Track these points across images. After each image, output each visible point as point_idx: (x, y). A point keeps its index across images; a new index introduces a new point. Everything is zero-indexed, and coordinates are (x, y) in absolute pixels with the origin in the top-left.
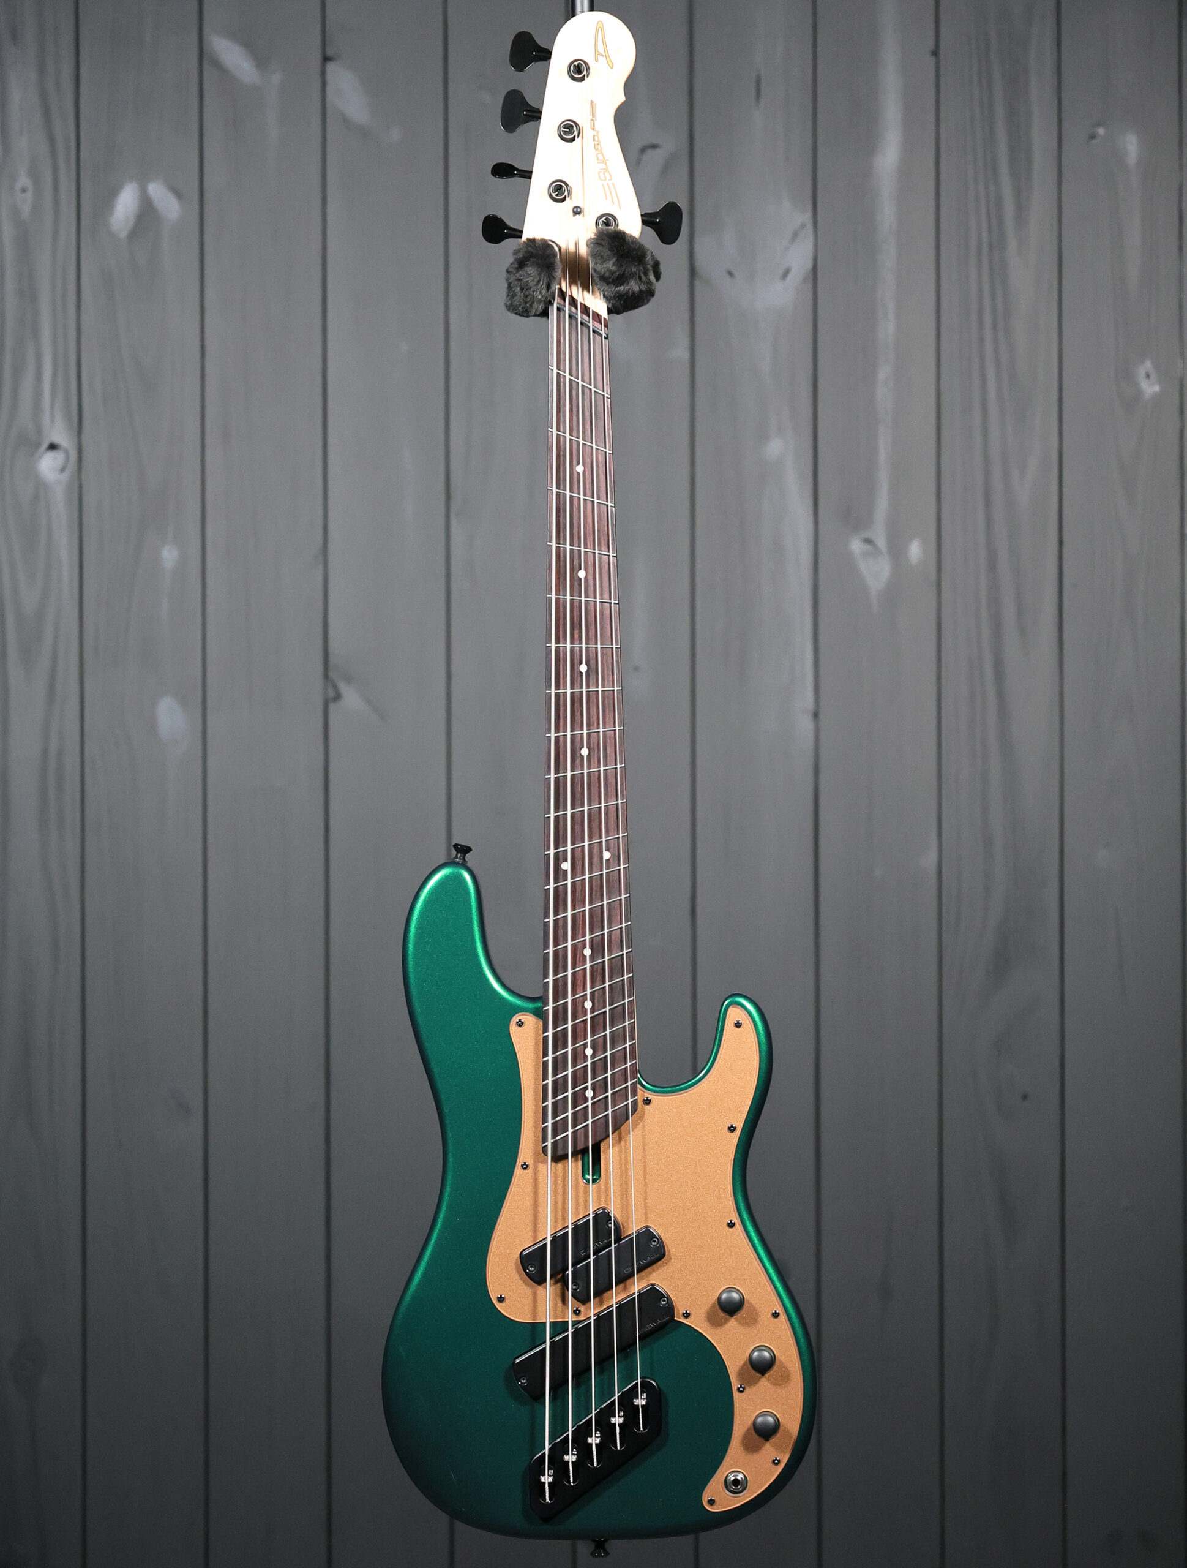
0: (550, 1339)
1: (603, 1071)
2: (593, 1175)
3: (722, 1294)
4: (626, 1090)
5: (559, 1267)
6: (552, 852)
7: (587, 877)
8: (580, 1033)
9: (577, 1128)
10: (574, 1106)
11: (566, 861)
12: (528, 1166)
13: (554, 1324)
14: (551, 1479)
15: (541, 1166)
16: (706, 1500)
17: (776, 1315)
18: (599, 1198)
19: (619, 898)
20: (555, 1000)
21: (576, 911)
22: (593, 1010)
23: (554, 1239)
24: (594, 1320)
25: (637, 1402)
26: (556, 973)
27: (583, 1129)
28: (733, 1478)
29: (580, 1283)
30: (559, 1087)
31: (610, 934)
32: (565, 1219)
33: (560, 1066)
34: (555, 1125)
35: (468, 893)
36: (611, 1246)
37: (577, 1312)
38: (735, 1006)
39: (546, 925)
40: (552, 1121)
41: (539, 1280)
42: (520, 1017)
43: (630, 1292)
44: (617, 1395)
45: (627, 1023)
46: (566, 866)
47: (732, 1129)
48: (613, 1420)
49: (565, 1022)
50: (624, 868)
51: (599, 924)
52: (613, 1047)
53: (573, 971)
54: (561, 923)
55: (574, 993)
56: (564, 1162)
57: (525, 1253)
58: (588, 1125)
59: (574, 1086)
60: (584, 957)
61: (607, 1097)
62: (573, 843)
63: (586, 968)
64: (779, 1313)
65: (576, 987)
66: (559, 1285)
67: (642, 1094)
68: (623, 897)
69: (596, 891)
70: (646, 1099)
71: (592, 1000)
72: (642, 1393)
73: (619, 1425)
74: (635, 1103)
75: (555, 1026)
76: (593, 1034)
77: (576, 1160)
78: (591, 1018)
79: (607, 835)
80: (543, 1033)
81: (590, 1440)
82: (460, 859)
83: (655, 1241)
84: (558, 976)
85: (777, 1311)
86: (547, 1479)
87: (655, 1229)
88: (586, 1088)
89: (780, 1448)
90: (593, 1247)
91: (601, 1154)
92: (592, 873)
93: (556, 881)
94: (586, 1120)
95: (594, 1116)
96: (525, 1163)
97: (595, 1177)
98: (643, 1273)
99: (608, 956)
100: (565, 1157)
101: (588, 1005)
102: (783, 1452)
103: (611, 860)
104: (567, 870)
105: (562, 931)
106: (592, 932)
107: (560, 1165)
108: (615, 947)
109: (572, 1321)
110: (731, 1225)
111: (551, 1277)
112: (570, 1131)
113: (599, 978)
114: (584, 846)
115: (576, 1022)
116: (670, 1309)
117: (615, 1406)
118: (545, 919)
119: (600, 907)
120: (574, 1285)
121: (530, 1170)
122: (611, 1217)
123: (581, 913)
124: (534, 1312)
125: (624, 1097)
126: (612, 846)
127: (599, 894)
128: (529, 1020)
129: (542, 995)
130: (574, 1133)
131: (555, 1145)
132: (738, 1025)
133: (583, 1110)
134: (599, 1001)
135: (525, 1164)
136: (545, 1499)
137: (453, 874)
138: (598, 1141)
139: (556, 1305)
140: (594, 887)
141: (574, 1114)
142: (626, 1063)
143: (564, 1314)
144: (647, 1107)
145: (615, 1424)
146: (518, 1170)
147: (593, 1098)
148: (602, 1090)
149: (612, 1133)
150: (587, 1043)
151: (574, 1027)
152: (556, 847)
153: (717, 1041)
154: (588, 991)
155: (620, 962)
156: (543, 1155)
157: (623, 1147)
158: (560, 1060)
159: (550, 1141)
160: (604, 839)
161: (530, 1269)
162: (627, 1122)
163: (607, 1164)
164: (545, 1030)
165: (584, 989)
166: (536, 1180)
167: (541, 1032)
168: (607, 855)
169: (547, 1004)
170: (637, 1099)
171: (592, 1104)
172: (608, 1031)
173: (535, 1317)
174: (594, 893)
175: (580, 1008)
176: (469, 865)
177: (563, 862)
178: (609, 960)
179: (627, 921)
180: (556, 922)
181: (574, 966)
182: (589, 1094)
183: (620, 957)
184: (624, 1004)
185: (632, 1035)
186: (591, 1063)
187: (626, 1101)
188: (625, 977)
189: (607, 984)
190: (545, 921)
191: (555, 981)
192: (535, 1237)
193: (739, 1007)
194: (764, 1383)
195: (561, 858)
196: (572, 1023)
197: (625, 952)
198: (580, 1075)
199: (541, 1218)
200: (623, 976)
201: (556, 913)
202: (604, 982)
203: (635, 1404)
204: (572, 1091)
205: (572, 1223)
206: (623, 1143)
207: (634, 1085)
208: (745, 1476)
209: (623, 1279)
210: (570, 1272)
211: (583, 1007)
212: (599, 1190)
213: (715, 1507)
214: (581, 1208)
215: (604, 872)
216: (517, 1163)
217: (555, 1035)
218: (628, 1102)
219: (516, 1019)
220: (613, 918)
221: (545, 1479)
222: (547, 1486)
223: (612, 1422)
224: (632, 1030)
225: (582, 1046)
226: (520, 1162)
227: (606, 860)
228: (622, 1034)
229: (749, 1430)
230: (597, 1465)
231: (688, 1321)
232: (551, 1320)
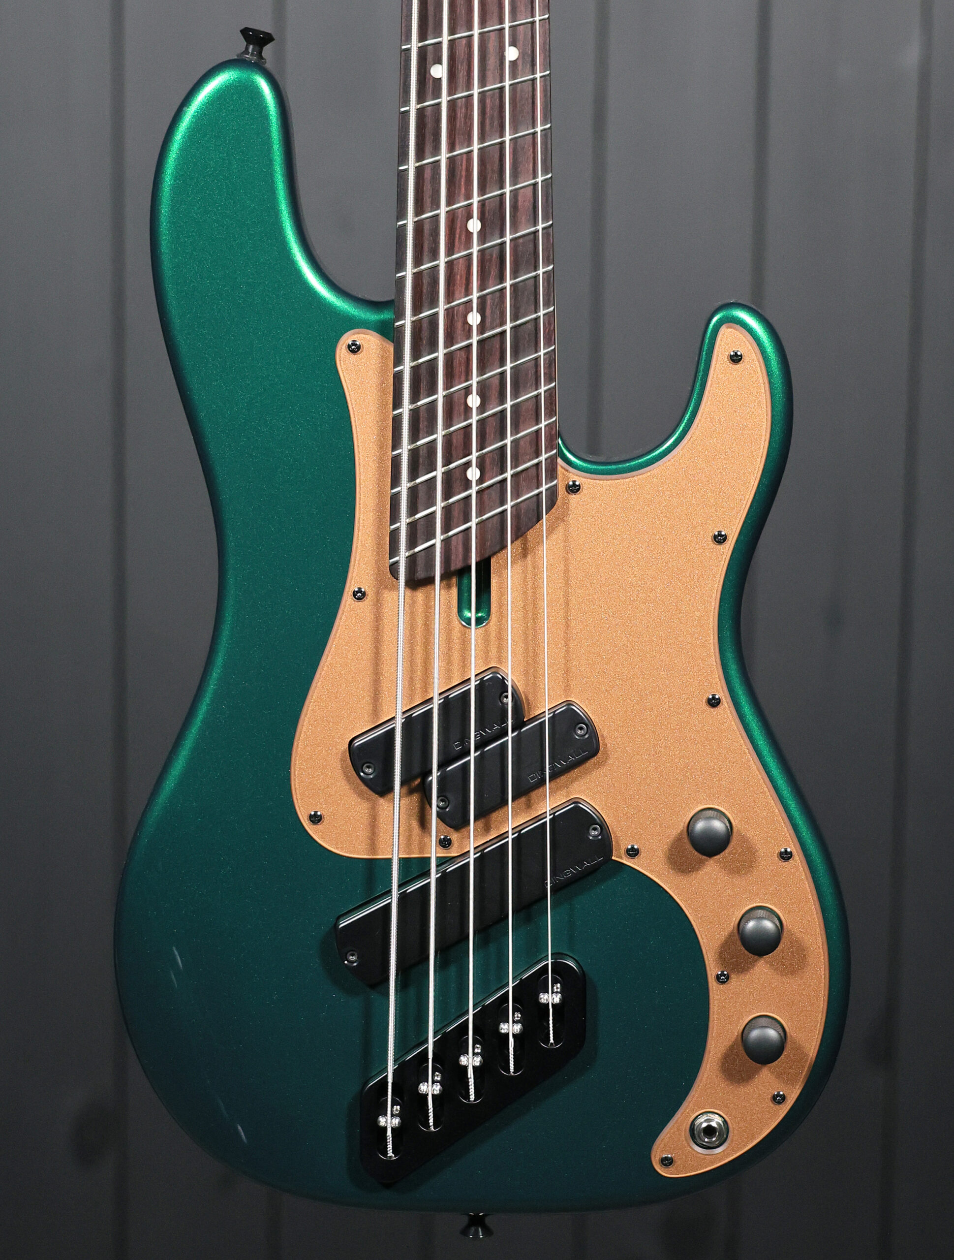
0: (400, 886)
1: (498, 435)
2: (477, 611)
3: (696, 822)
4: (537, 469)
5: (417, 769)
6: (414, 45)
7: (476, 91)
8: (459, 368)
9: (451, 533)
10: (447, 495)
11: (439, 61)
12: (364, 594)
13: (405, 863)
14: (396, 1121)
15: (388, 596)
16: (658, 1158)
17: (786, 856)
18: (487, 653)
19: (532, 131)
20: (416, 310)
21: (455, 153)
22: (482, 328)
23: (408, 723)
24: (475, 859)
25: (544, 998)
26: (418, 262)
27: (460, 535)
28: (704, 1125)
29: (450, 796)
30: (421, 460)
31: (515, 194)
32: (427, 684)
33: (423, 425)
34: (412, 526)
35: (266, 117)
36: (506, 734)
37: (445, 843)
38: (731, 324)
39: (402, 176)
40: (408, 521)
41: (382, 787)
42: (354, 337)
43: (536, 810)
44: (511, 985)
45: (542, 352)
46: (439, 71)
47: (720, 539)
48: (504, 1028)
49: (434, 347)
50: (541, 77)
51: (496, 176)
52: (516, 394)
53: (450, 258)
54: (428, 174)
55: (450, 297)
56: (429, 588)
57: (357, 743)
58: (470, 528)
59: (447, 461)
60: (469, 235)
61: (505, 480)
62: (452, 31)
63: (471, 254)
64: (791, 853)
65: (454, 285)
66: (415, 798)
67: (566, 475)
68: (539, 129)
69: (492, 118)
70: (571, 483)
71: (482, 310)
72: (554, 982)
73: (513, 1035)
74: (553, 493)
75: (416, 355)
76: (482, 370)
77: (449, 587)
78: (479, 342)
79: (513, 18)
80: (394, 367)
81: (463, 1060)
82: (252, 54)
83: (581, 728)
84: (423, 267)
85: (789, 850)
86: (389, 1122)
87: (584, 706)
88: (468, 465)
89: (784, 1077)
90: (475, 737)
91: (492, 575)
92: (485, 86)
93: (421, 98)
94: (467, 519)
95: (480, 513)
96: (360, 589)
97: (480, 615)
98: (563, 779)
99: (511, 234)
100: (430, 581)
101: (474, 319)
102: (791, 1081)
103: (520, 63)
104: (440, 79)
105: (429, 186)
106: (482, 190)
107: (420, 595)
108: (523, 218)
109: (437, 858)
110: (714, 702)
111: (403, 784)
112: (439, 537)
113: (494, 272)
114: (471, 36)
115: (453, 348)
116: (605, 844)
117: (508, 1002)
118: (400, 164)
119: (498, 146)
120: (442, 801)
121: (367, 602)
122: (507, 686)
123: (465, 156)
124: (373, 843)
125: (535, 481)
126: (520, 38)
127: (496, 123)
128: (370, 341)
129: (393, 297)
130: (446, 542)
131: (412, 561)
132: (736, 359)
133: (462, 503)
134: (493, 313)
135: (360, 591)
136: (385, 1153)
137: (239, 82)
138: (487, 555)
139: (410, 830)
140: (488, 110)
141: (447, 510)
142: (538, 421)
143: (423, 847)
144: (573, 498)
145: (507, 1035)
146: (347, 599)
147: (481, 481)
148: (496, 469)
149: (512, 542)
150: (471, 385)
151: (449, 357)
152: (422, 37)
153: (698, 384)
154: (475, 296)
155: (531, 246)
156: (390, 576)
157: (530, 568)
158: (423, 414)
159: (403, 554)
160: (507, 25)
161: (367, 770)
162: (538, 525)
163: (503, 593)
164: (398, 359)
165: (468, 291)
166: (378, 618)
167: (391, 363)
168: (511, 54)
169: (400, 315)
170: (556, 486)
171: (478, 492)
172: (509, 366)
173: (373, 847)
174: (488, 121)
175: (459, 325)
176: (268, 65)
177: (434, 64)
178: (511, 240)
179: (545, 172)
180: (419, 171)
181: (450, 251)
182: (473, 474)
183: (532, 236)
184: (537, 319)
185: (550, 374)
186: (478, 421)
187: (538, 488)
188: (541, 271)
189: (508, 283)
190: (401, 168)
191: (417, 277)
192: (376, 712)
193: (738, 327)
194: (762, 968)
195: (430, 57)
196: (445, 351)
197: (540, 227)
198: (457, 440)
199: (385, 685)
200: (536, 268)
201: (420, 156)
202: (502, 279)
203: (542, 1001)
204: (443, 470)
205: (440, 694)
206: (529, 557)
207: (552, 462)
208: (725, 1122)
209: (523, 791)
210: (434, 778)
211: (465, 322)
212: (486, 640)
213: (672, 1168)
214: (456, 667)
215: (507, 83)
216: (347, 589)
217: (415, 370)
218: (540, 490)
219: (347, 338)
220: (521, 168)
221: (386, 1122)
222: (389, 1133)
223: (503, 1031)
224: (550, 365)
225: (463, 392)
226: (351, 586)
227: (510, 62)
228: (531, 372)
229: (731, 1048)
230: (475, 1099)
231: (635, 864)
232: (400, 856)
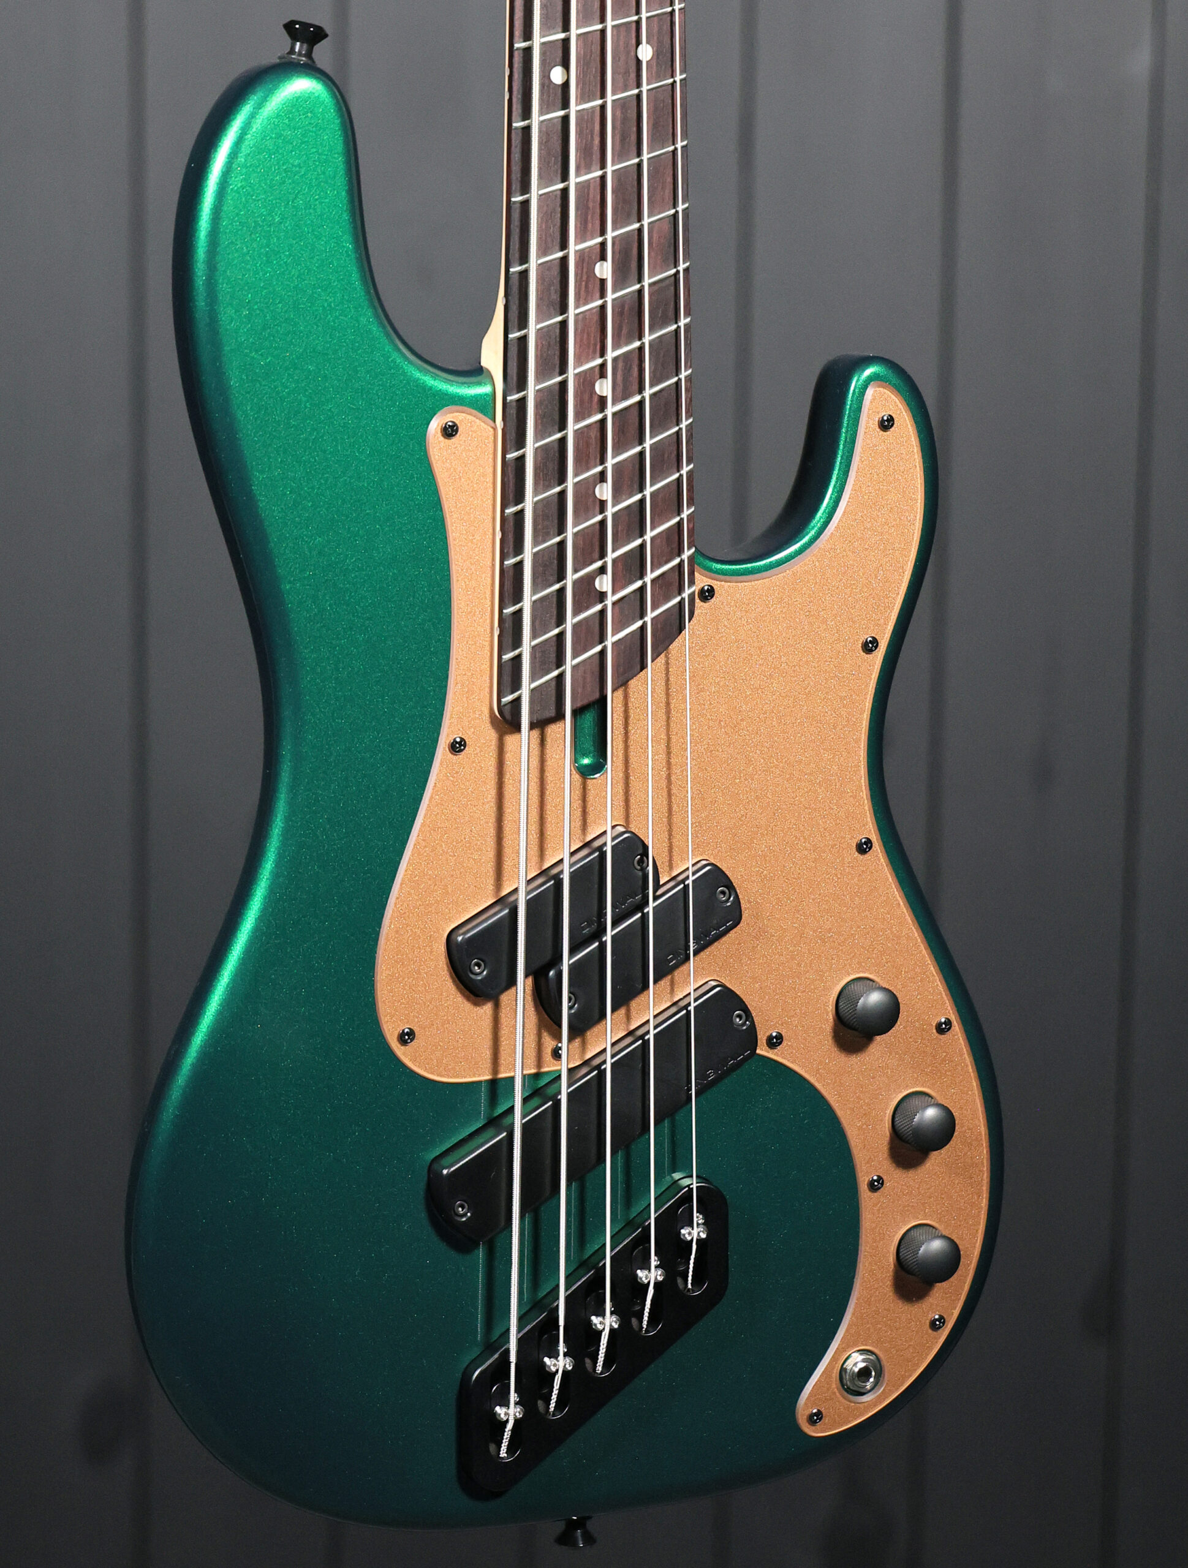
1: (632, 532)
2: (593, 759)
6: (537, 41)
7: (609, 99)
8: (586, 451)
9: (579, 659)
10: (576, 611)
11: (563, 63)
12: (464, 745)
14: (518, 1412)
16: (804, 1416)
17: (944, 1027)
21: (582, 179)
25: (687, 1233)
27: (590, 661)
29: (578, 991)
30: (540, 570)
31: (651, 228)
33: (542, 525)
36: (646, 907)
42: (449, 417)
45: (684, 425)
46: (563, 76)
47: (869, 646)
48: (645, 1276)
50: (681, 81)
51: (629, 208)
53: (577, 312)
54: (548, 206)
55: (577, 361)
58: (603, 650)
59: (576, 568)
60: (599, 281)
61: (643, 586)
62: (579, 24)
64: (949, 1023)
65: (579, 348)
68: (678, 145)
69: (624, 133)
70: (705, 588)
72: (700, 1212)
73: (654, 1284)
78: (612, 416)
81: (599, 1323)
82: (300, 54)
83: (723, 893)
85: (947, 1020)
88: (599, 571)
90: (613, 910)
92: (616, 93)
93: (542, 110)
96: (456, 738)
99: (648, 278)
102: (951, 1300)
103: (655, 63)
104: (565, 85)
105: (549, 222)
106: (614, 224)
110: (865, 847)
112: (570, 663)
113: (626, 327)
114: (603, 30)
115: (581, 425)
116: (750, 1034)
119: (632, 169)
121: (469, 752)
123: (592, 183)
124: (493, 1061)
126: (655, 31)
127: (629, 140)
128: (470, 422)
130: (574, 669)
132: (887, 424)
133: (591, 620)
134: (624, 379)
135: (456, 741)
136: (500, 1454)
140: (618, 123)
141: (576, 629)
142: (679, 512)
145: (647, 1284)
146: (442, 753)
147: (614, 591)
149: (651, 666)
151: (577, 437)
155: (670, 290)
159: (526, 688)
160: (644, 15)
161: (475, 969)
165: (598, 353)
170: (694, 591)
171: (613, 604)
174: (618, 137)
175: (586, 395)
177: (554, 66)
181: (577, 302)
182: (608, 582)
183: (669, 281)
184: (679, 382)
185: (690, 452)
186: (613, 516)
187: (679, 595)
188: (682, 324)
189: (647, 341)
195: (550, 56)
196: (575, 429)
198: (584, 542)
200: (677, 321)
203: (685, 1237)
204: (573, 578)
208: (879, 1360)
210: (564, 968)
211: (594, 391)
213: (821, 1426)
216: (442, 740)
217: (536, 454)
218: (683, 596)
219: (441, 420)
220: (656, 194)
221: (508, 1413)
222: (507, 1428)
223: (643, 1281)
225: (591, 479)
226: (447, 736)
230: (602, 1371)
231: (777, 1054)
232: (525, 1072)
